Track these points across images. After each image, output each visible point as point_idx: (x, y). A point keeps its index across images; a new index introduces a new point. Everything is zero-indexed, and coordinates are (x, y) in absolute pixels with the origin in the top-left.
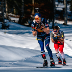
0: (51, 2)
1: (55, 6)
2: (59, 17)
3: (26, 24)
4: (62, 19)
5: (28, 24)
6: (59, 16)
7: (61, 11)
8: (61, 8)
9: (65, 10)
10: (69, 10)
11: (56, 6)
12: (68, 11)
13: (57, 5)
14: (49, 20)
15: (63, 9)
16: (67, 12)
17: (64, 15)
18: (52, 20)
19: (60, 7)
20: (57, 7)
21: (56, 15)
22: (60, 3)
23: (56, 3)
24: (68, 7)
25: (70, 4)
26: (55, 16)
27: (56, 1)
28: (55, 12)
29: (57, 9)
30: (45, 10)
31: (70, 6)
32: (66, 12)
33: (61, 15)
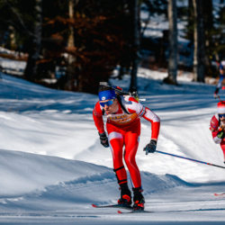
0: (127, 11)
1: (139, 24)
2: (153, 59)
3: (48, 81)
4: (160, 64)
5: (54, 81)
6: (151, 55)
7: (158, 39)
8: (157, 30)
9: (170, 38)
10: (182, 37)
11: (143, 25)
12: (180, 40)
13: (147, 22)
14: (118, 66)
15: (165, 32)
16: (177, 43)
17: (167, 53)
18: (128, 69)
19: (154, 27)
20: (145, 28)
21: (141, 53)
22: (156, 15)
23: (144, 15)
24: (181, 26)
25: (185, 18)
26: (138, 54)
27: (143, 9)
28: (138, 43)
29: (147, 33)
30: (108, 37)
31: (186, 23)
32: (172, 43)
33: (158, 52)
